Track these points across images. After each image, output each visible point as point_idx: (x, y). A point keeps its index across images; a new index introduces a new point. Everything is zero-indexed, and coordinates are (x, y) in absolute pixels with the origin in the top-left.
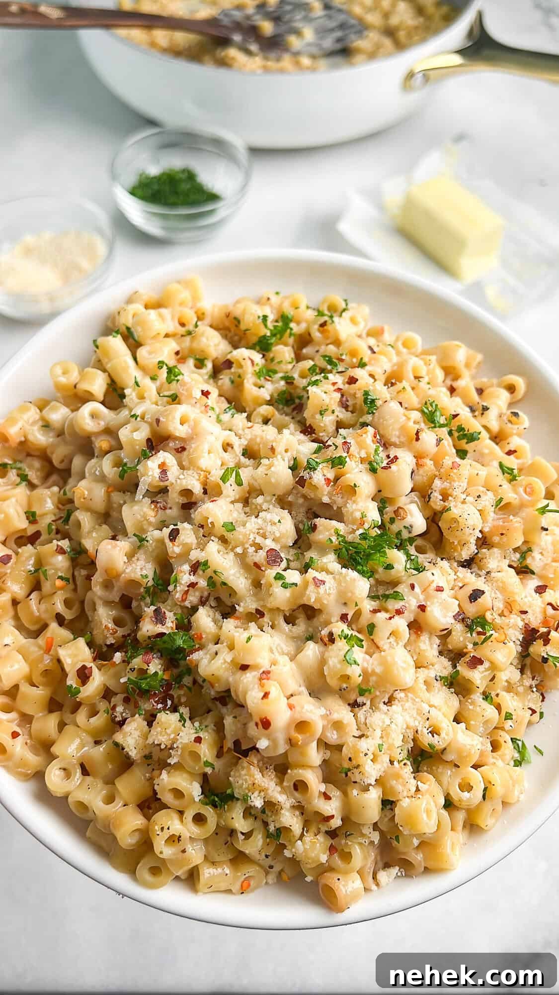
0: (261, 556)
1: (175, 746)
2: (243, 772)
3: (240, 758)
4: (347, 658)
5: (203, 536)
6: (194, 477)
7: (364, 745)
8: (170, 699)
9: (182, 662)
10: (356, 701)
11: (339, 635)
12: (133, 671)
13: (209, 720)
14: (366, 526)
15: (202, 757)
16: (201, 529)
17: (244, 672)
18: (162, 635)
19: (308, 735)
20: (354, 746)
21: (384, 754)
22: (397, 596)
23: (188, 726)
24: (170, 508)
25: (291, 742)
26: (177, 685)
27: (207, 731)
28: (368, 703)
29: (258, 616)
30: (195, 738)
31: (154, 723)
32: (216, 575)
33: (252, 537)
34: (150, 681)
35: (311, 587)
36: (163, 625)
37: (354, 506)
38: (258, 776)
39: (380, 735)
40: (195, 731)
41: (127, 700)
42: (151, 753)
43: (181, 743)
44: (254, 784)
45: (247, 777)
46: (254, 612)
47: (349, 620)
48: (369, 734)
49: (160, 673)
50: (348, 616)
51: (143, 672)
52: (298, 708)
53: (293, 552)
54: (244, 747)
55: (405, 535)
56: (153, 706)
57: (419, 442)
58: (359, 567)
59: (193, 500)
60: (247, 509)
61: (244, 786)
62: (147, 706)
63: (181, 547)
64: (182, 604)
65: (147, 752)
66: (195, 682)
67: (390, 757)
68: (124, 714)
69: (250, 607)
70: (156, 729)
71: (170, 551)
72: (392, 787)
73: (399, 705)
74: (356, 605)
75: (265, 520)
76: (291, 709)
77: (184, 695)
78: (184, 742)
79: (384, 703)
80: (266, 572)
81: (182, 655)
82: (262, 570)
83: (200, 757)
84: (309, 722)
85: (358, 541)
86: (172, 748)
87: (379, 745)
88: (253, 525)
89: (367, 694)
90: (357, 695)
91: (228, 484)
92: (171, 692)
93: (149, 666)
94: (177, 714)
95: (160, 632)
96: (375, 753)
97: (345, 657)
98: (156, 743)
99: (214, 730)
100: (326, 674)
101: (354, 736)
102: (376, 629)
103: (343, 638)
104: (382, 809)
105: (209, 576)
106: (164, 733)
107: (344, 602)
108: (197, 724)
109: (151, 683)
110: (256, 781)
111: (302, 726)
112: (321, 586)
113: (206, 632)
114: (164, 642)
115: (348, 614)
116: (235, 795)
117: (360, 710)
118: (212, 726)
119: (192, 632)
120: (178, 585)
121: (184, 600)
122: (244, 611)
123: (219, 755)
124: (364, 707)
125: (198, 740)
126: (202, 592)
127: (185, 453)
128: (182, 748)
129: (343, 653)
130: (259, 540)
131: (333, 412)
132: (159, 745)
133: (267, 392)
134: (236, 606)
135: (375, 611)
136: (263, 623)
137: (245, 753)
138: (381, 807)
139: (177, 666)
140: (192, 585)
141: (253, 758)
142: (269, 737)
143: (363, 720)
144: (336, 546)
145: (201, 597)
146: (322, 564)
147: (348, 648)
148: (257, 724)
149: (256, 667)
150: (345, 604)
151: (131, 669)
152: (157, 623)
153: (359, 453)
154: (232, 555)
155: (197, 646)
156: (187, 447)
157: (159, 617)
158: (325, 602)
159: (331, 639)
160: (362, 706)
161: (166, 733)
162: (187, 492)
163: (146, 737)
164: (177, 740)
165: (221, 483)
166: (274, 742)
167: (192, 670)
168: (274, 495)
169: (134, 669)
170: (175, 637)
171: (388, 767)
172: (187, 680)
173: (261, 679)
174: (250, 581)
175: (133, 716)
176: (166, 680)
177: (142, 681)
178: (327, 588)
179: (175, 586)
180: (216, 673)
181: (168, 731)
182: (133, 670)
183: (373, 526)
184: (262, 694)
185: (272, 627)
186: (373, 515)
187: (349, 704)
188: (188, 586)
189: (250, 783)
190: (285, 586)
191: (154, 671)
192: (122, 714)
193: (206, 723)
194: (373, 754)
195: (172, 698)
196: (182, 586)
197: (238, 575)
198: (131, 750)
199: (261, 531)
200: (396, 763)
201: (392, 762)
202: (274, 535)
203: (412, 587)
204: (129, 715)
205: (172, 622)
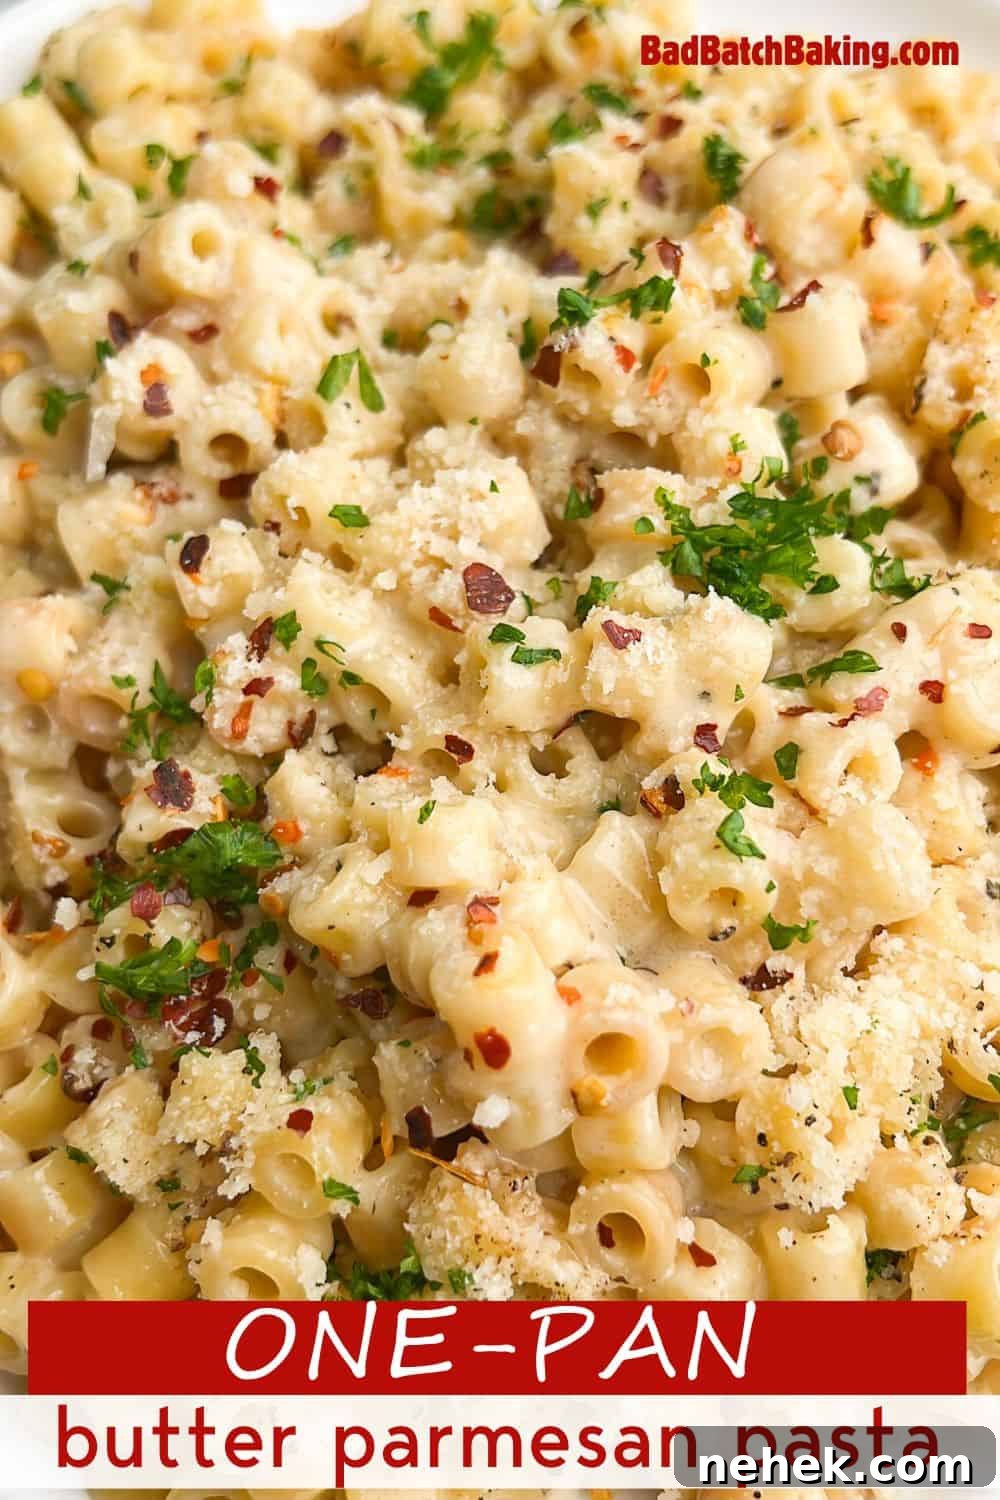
0: (449, 591)
1: (234, 1143)
2: (444, 1205)
3: (435, 1166)
4: (729, 837)
5: (281, 554)
6: (244, 398)
7: (799, 1094)
8: (220, 1016)
9: (248, 910)
10: (763, 968)
11: (695, 782)
12: (109, 945)
13: (340, 1062)
14: (748, 474)
15: (316, 1168)
16: (272, 535)
17: (420, 910)
18: (179, 836)
19: (628, 1074)
20: (772, 1100)
21: (861, 1115)
22: (858, 663)
23: (273, 1083)
24: (190, 497)
25: (580, 1103)
26: (239, 975)
27: (330, 1095)
28: (800, 974)
29: (455, 757)
30: (291, 1115)
31: (174, 1083)
32: (324, 652)
33: (417, 537)
34: (160, 968)
35: (603, 651)
36: (185, 809)
37: (708, 422)
38: (488, 1211)
39: (844, 1063)
40: (294, 1096)
41: (101, 1031)
42: (175, 1172)
43: (252, 1133)
44: (478, 1237)
45: (455, 1218)
46: (442, 745)
47: (721, 742)
48: (809, 1061)
49: (187, 944)
50: (717, 732)
51: (139, 945)
52: (589, 999)
53: (541, 578)
54: (439, 1130)
55: (861, 502)
56: (175, 1038)
57: (875, 249)
58: (737, 590)
59: (250, 466)
60: (403, 474)
61: (449, 1246)
62: (154, 1039)
63: (217, 589)
64: (238, 748)
65: (162, 1170)
66: (290, 962)
67: (881, 1125)
68: (97, 1071)
69: (429, 733)
70: (182, 1099)
71: (187, 600)
72: (896, 1215)
73: (891, 971)
74: (739, 695)
75: (451, 490)
76: (570, 1002)
77: (262, 1000)
78: (260, 1129)
79: (846, 973)
80: (468, 631)
81: (245, 889)
82: (455, 629)
83: (312, 1173)
84: (626, 1037)
85: (725, 520)
86: (226, 1151)
87: (846, 1090)
88: (419, 505)
89: (795, 942)
90: (765, 949)
91: (338, 404)
92: (224, 995)
93: (151, 926)
94: (240, 1055)
95: (178, 827)
96: (835, 1114)
97: (719, 834)
98: (179, 1139)
99: (352, 1092)
100: (665, 890)
101: (765, 1072)
102: (801, 758)
103: (707, 788)
104: (870, 1279)
105: (302, 661)
106: (200, 1111)
107: (701, 689)
108: (297, 1076)
109: (164, 972)
110: (484, 1229)
111: (608, 1049)
112: (630, 646)
113: (306, 816)
114: (192, 856)
115: (714, 727)
116: (426, 1275)
117: (776, 996)
118: (344, 1076)
119: (270, 821)
120: (214, 691)
121: (239, 736)
122: (414, 748)
123: (373, 1161)
124: (787, 985)
125: (301, 1121)
126: (292, 709)
127: (217, 341)
128: (255, 1149)
129: (713, 825)
130: (439, 547)
131: (624, 205)
132: (191, 1146)
133: (443, 196)
134: (392, 737)
135: (794, 713)
136: (473, 779)
137: (447, 1148)
138: (866, 1274)
139: (235, 924)
140: (256, 687)
141: (472, 1159)
142: (508, 1091)
143: (787, 1023)
144: (663, 541)
145: (290, 724)
146: (629, 592)
147: (726, 811)
148: (468, 1056)
149: (455, 892)
150: (705, 695)
151: (102, 940)
152: (164, 804)
153: (709, 278)
154: (365, 598)
155: (288, 859)
156: (220, 323)
157: (172, 788)
158: (646, 691)
159: (674, 796)
160: (784, 981)
161: (209, 1109)
162: (229, 444)
163: (152, 1124)
164: (241, 1125)
165: (319, 399)
166: (528, 1105)
167: (275, 927)
168: (473, 422)
169: (113, 938)
170: (220, 837)
171: (876, 1153)
172: (268, 959)
173: (469, 922)
174: (424, 664)
175: (120, 1072)
176: (208, 965)
177: (136, 971)
178: (649, 654)
179: (209, 696)
180: (340, 922)
181: (214, 1104)
182: (109, 942)
183: (765, 476)
184: (475, 962)
185: (500, 786)
186: (764, 443)
187: (744, 981)
188: (247, 691)
189: (466, 1235)
190: (523, 658)
191: (169, 938)
192: (90, 1069)
193: (328, 1072)
194: (830, 1117)
195: (226, 1011)
196: (228, 692)
197: (386, 650)
198: (114, 1168)
199: (444, 522)
200: (901, 1142)
201: (887, 1140)
202: (483, 527)
203: (900, 632)
204: (111, 1072)
205: (213, 801)
